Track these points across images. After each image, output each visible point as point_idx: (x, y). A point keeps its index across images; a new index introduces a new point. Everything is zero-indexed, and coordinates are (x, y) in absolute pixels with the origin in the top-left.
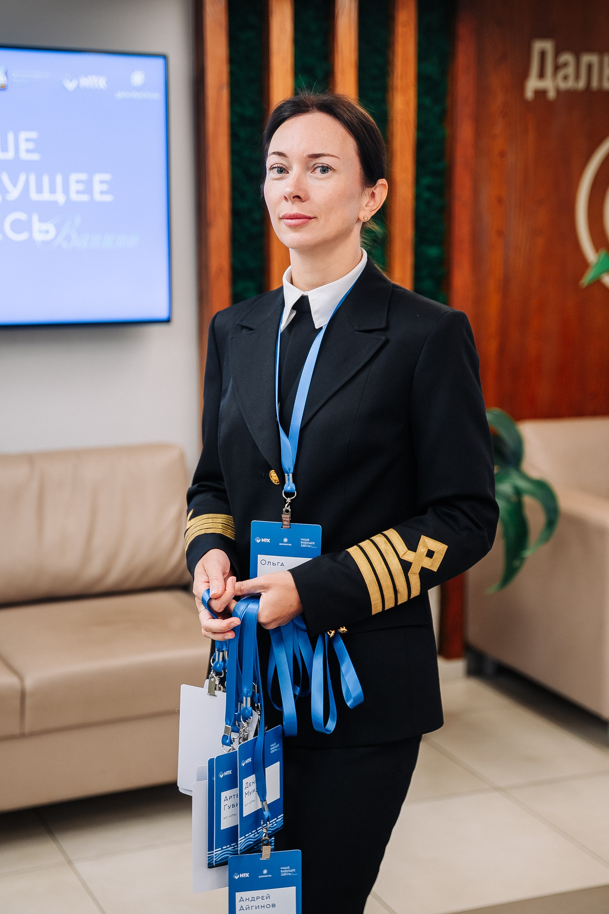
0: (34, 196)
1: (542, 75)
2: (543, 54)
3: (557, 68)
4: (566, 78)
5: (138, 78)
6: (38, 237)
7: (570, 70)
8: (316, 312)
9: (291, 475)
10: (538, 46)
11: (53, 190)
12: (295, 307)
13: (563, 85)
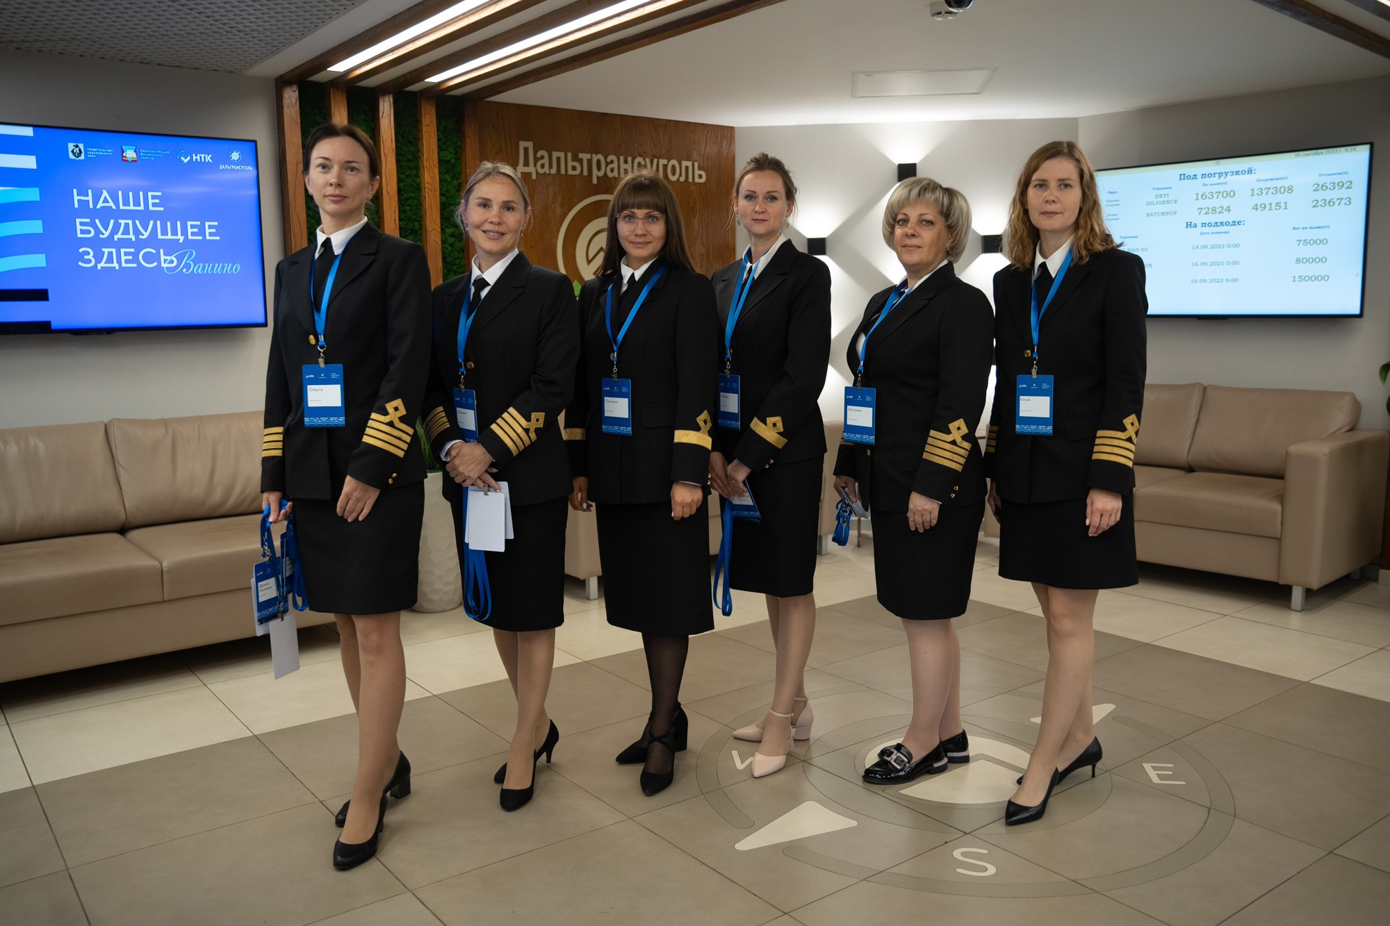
0: (160, 237)
1: (526, 164)
2: (526, 149)
3: (536, 160)
4: (543, 166)
5: (235, 156)
6: (163, 265)
7: (546, 161)
8: (336, 246)
9: (322, 336)
10: (522, 144)
11: (174, 233)
12: (323, 245)
13: (541, 171)
